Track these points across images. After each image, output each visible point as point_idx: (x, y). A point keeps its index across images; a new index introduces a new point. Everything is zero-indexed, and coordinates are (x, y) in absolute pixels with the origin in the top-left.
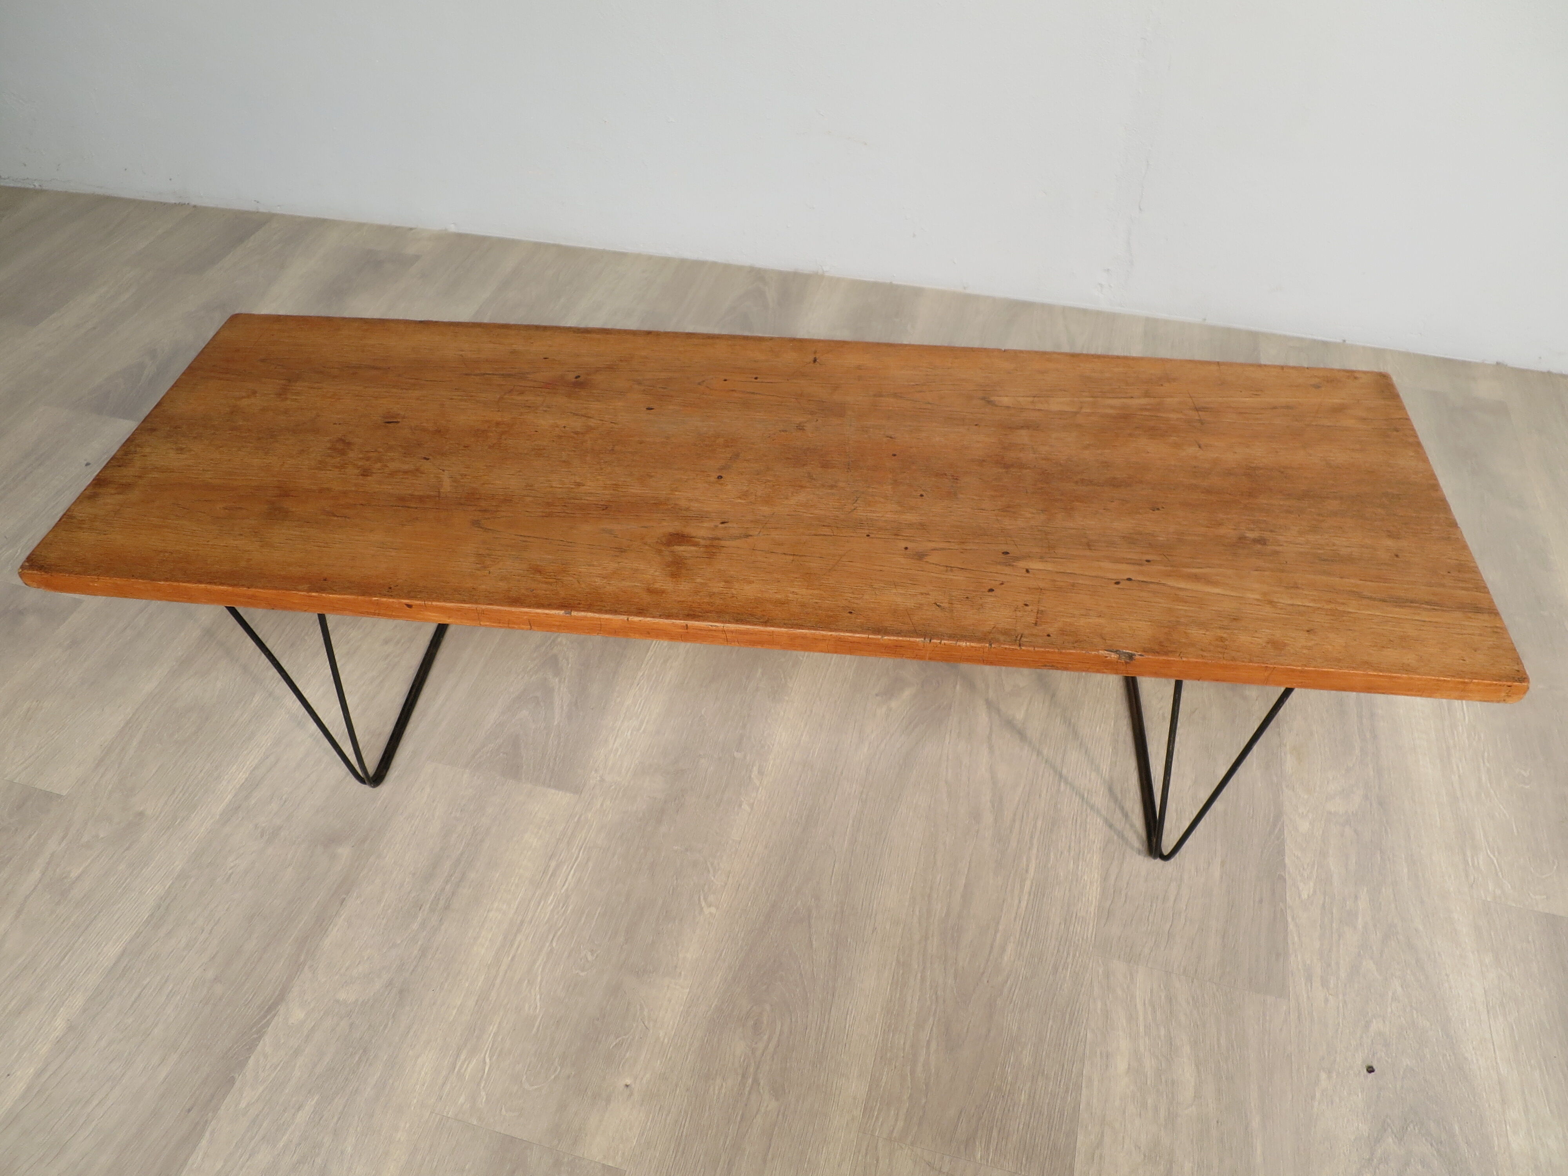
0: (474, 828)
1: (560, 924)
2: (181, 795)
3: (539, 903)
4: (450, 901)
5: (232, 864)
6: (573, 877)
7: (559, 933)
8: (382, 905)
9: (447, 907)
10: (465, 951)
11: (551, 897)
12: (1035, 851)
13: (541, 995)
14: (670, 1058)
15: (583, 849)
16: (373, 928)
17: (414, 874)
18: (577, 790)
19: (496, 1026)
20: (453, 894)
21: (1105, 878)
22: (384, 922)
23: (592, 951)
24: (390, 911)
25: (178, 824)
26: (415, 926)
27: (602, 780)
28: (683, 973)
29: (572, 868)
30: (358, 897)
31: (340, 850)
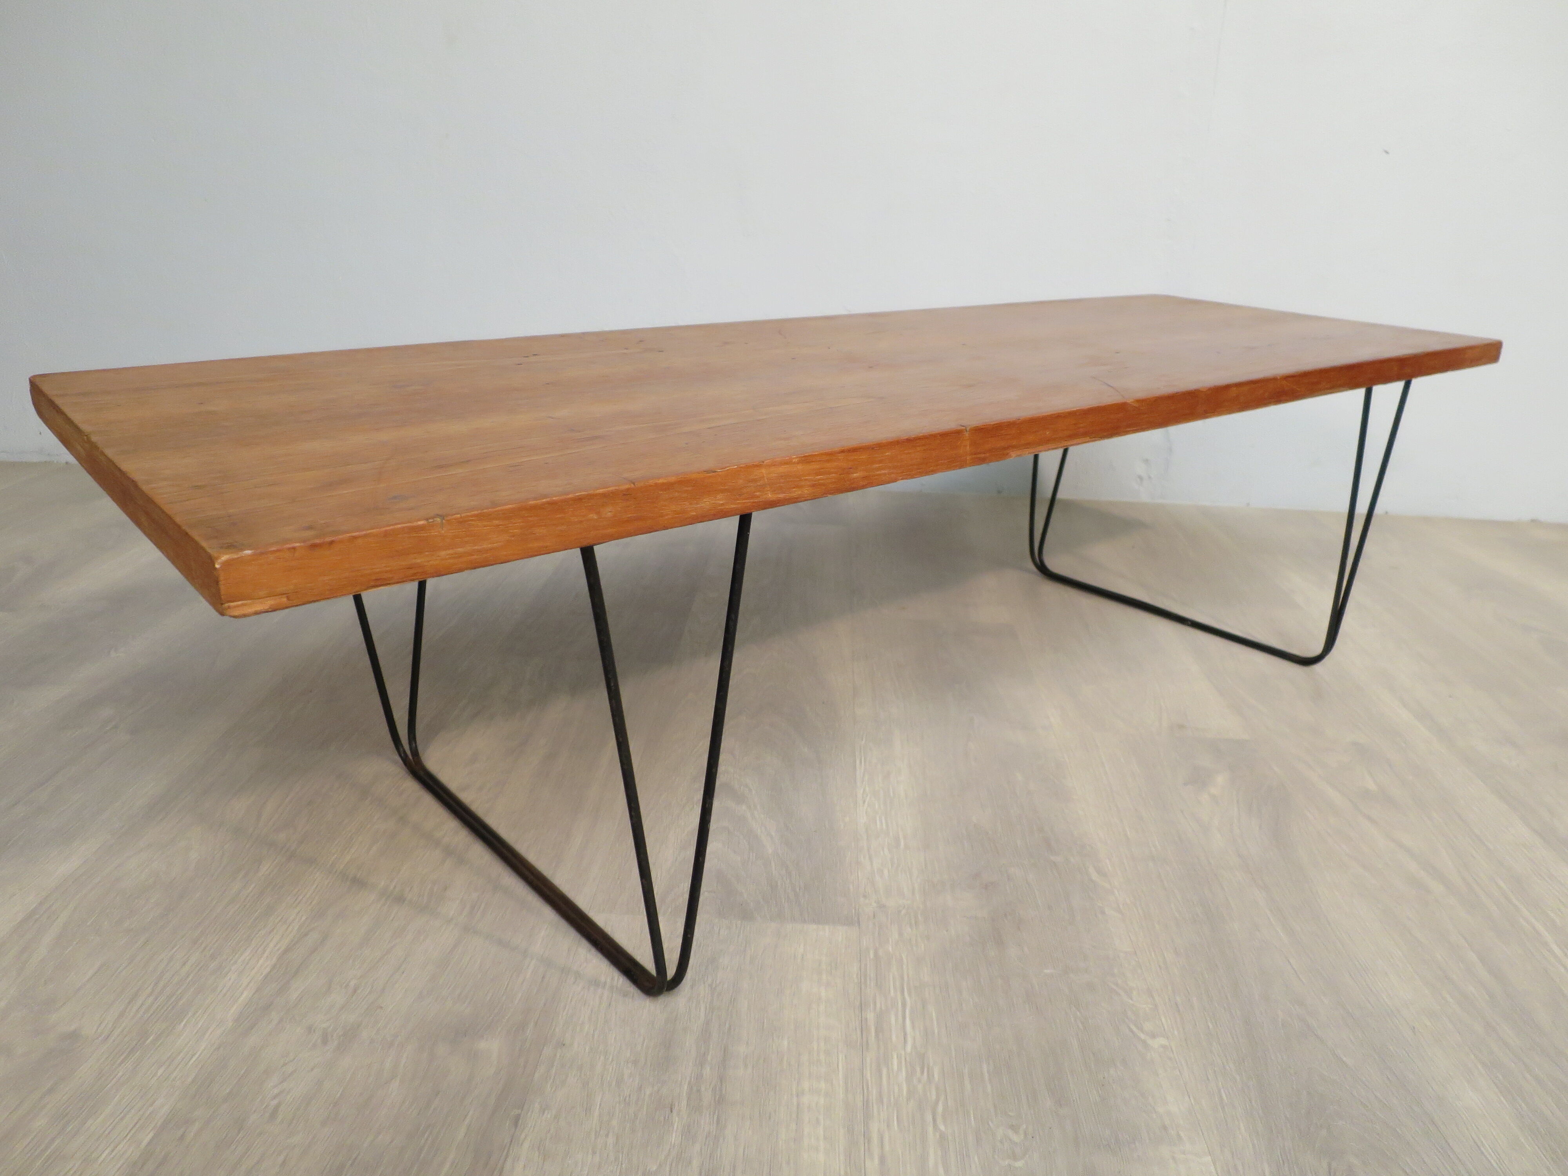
0: (711, 985)
1: (934, 1097)
2: (151, 999)
3: (880, 1071)
4: (721, 1090)
5: (276, 1091)
6: (913, 1027)
7: (940, 1109)
8: (597, 1113)
9: (720, 1100)
10: (788, 1163)
11: (895, 1061)
15: (906, 990)
16: (594, 1153)
17: (635, 1062)
18: (852, 921)
20: (721, 1079)
22: (611, 1140)
23: (1014, 1128)
24: (615, 1122)
25: (152, 1041)
26: (674, 1138)
27: (882, 907)
28: (1182, 1134)
29: (904, 1019)
30: (543, 1111)
31: (482, 1045)
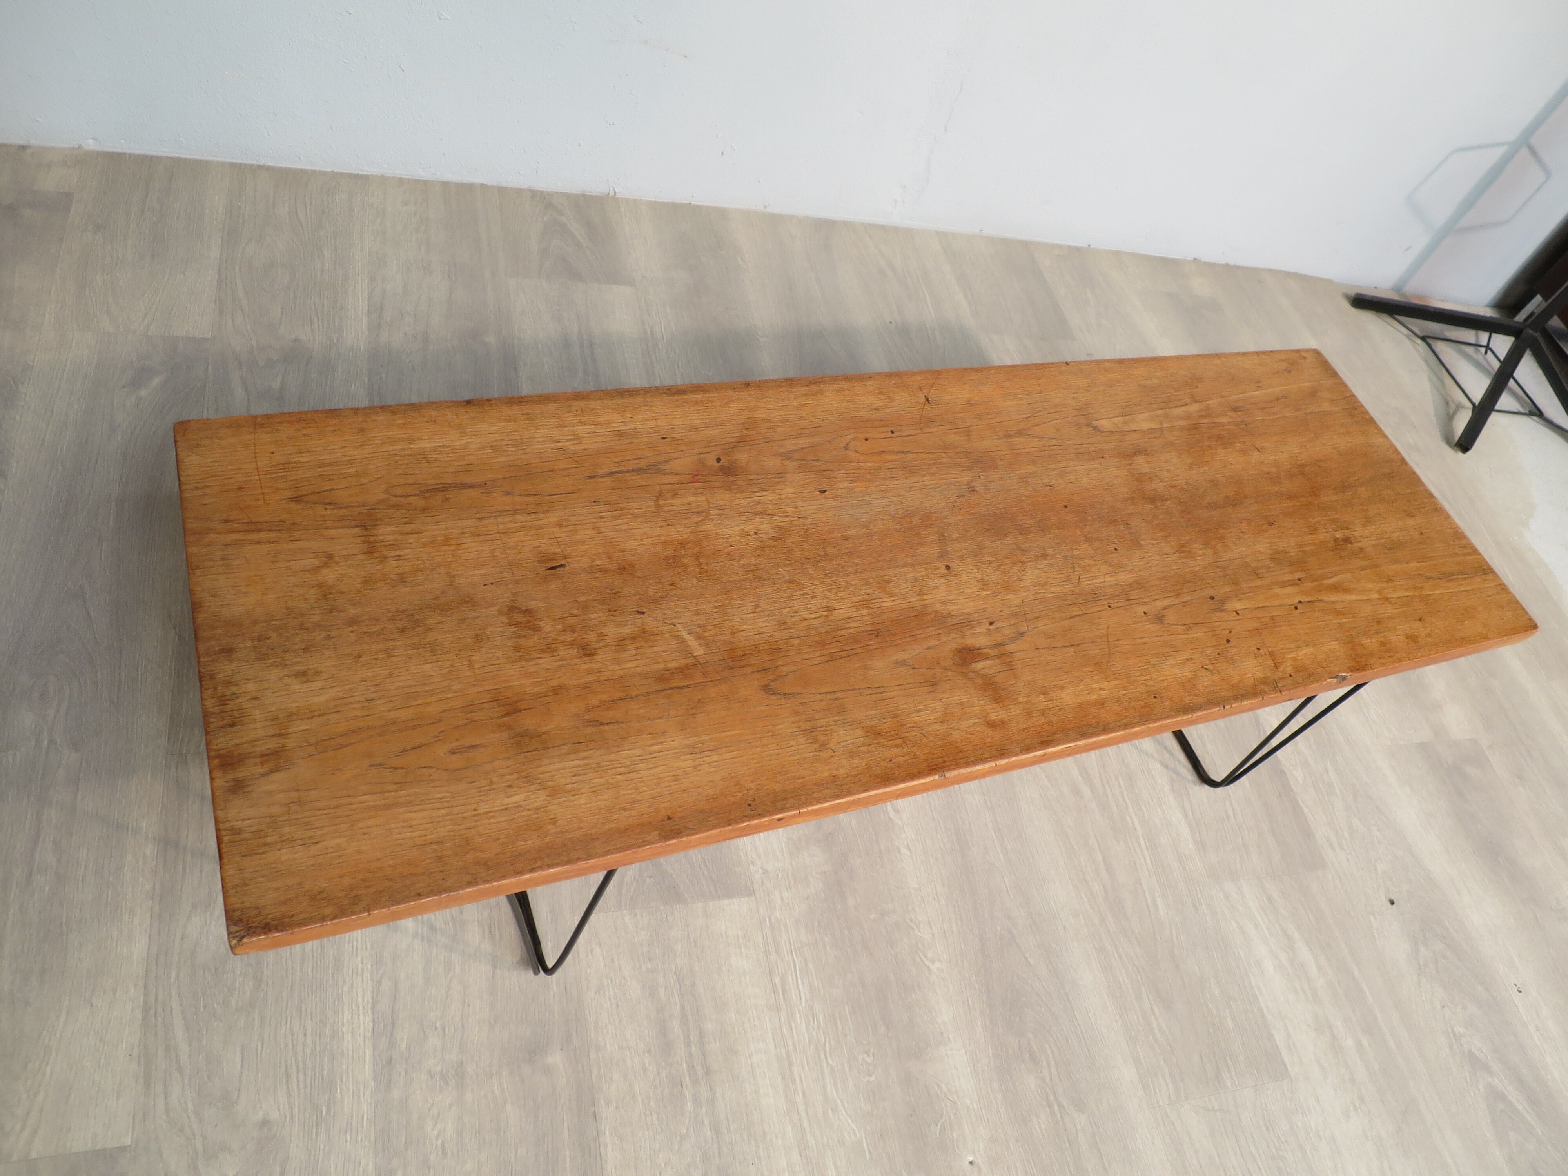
0: (675, 973)
1: (823, 1040)
3: (791, 1026)
4: (706, 1064)
5: (435, 1133)
6: (803, 986)
7: (828, 1048)
8: (640, 1100)
9: (708, 1072)
10: (755, 1109)
11: (798, 1016)
12: (1131, 809)
13: (851, 1117)
14: (988, 1119)
15: (793, 952)
16: (648, 1129)
17: (649, 1052)
18: (750, 892)
19: (833, 1169)
20: (704, 1054)
21: (1186, 815)
22: (654, 1117)
23: (867, 1052)
24: (652, 1103)
25: (327, 1113)
26: (690, 1106)
27: (765, 872)
28: (950, 1037)
29: (797, 978)
30: (608, 1104)
31: (550, 1060)
